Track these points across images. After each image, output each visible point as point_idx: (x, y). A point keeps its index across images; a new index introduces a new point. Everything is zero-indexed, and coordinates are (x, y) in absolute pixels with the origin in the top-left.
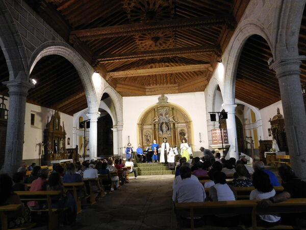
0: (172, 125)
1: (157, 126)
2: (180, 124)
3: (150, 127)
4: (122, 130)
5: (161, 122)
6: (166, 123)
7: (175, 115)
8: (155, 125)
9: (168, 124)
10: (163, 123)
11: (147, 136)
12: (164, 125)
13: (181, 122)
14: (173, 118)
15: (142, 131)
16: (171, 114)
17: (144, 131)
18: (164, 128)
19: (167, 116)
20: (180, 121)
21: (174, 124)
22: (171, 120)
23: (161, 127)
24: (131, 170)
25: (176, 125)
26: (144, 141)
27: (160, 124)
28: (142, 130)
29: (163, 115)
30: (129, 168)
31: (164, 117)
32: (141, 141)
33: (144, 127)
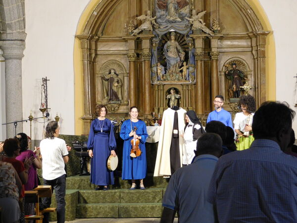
0: (199, 44)
1: (146, 44)
2: (228, 43)
3: (120, 47)
4: (20, 58)
5: (161, 32)
6: (180, 38)
7: (212, 8)
8: (138, 42)
9: (188, 40)
10: (166, 37)
11: (111, 81)
12: (172, 44)
13: (232, 33)
14: (206, 18)
15: (92, 63)
16: (200, 6)
17: (101, 62)
18: (173, 53)
19: (185, 11)
20: (229, 30)
21: (207, 42)
22: (197, 25)
23: (161, 49)
25: (215, 43)
26: (99, 97)
27: (156, 41)
28: (91, 59)
29: (172, 8)
31: (173, 15)
32: (89, 96)
33: (102, 48)
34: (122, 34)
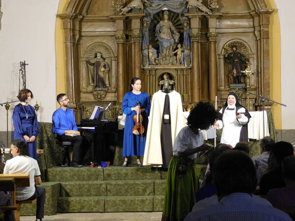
0: (196, 24)
1: (136, 24)
2: (228, 23)
3: (107, 28)
5: (153, 10)
6: (174, 17)
8: (127, 22)
9: (182, 19)
10: (159, 16)
11: (97, 65)
12: (165, 24)
13: (232, 11)
15: (76, 45)
17: (86, 44)
18: (166, 35)
20: (228, 9)
21: (204, 21)
22: (193, 3)
23: (153, 31)
24: (31, 191)
25: (213, 23)
26: (83, 84)
27: (148, 20)
30: (23, 182)
32: (73, 82)
33: (87, 29)
34: (109, 13)
